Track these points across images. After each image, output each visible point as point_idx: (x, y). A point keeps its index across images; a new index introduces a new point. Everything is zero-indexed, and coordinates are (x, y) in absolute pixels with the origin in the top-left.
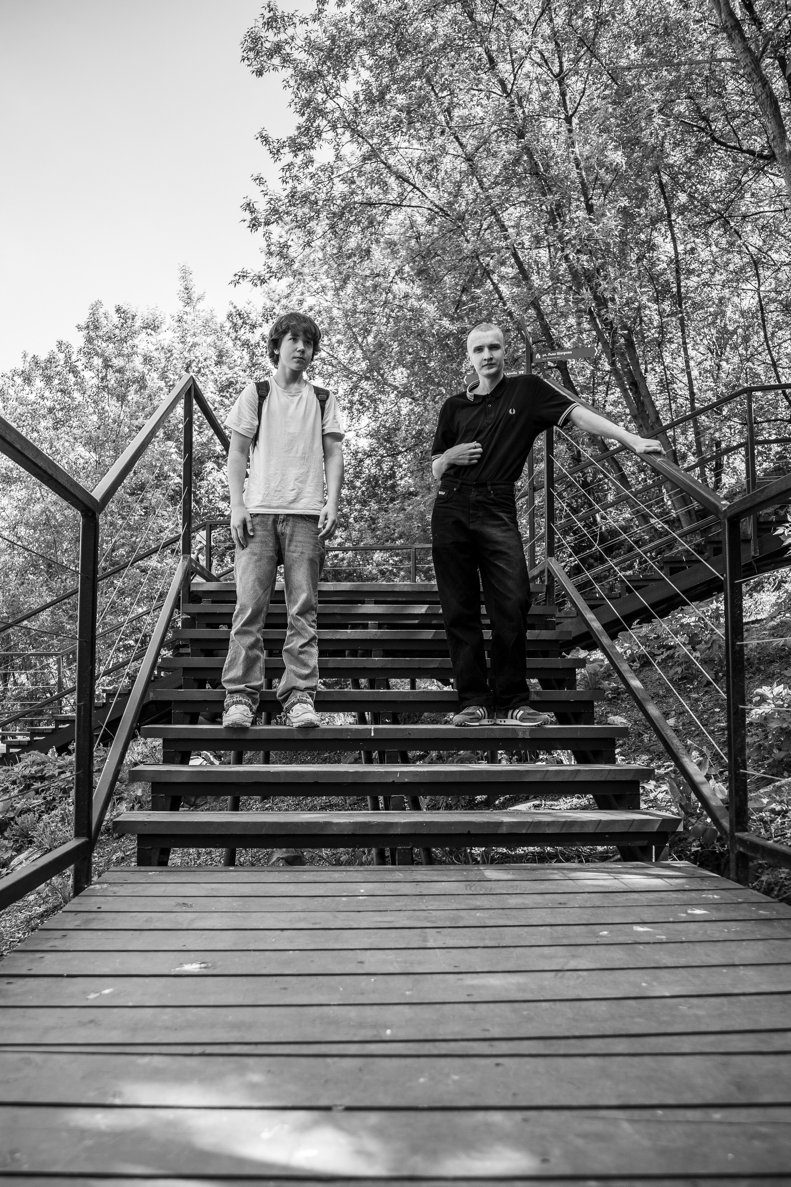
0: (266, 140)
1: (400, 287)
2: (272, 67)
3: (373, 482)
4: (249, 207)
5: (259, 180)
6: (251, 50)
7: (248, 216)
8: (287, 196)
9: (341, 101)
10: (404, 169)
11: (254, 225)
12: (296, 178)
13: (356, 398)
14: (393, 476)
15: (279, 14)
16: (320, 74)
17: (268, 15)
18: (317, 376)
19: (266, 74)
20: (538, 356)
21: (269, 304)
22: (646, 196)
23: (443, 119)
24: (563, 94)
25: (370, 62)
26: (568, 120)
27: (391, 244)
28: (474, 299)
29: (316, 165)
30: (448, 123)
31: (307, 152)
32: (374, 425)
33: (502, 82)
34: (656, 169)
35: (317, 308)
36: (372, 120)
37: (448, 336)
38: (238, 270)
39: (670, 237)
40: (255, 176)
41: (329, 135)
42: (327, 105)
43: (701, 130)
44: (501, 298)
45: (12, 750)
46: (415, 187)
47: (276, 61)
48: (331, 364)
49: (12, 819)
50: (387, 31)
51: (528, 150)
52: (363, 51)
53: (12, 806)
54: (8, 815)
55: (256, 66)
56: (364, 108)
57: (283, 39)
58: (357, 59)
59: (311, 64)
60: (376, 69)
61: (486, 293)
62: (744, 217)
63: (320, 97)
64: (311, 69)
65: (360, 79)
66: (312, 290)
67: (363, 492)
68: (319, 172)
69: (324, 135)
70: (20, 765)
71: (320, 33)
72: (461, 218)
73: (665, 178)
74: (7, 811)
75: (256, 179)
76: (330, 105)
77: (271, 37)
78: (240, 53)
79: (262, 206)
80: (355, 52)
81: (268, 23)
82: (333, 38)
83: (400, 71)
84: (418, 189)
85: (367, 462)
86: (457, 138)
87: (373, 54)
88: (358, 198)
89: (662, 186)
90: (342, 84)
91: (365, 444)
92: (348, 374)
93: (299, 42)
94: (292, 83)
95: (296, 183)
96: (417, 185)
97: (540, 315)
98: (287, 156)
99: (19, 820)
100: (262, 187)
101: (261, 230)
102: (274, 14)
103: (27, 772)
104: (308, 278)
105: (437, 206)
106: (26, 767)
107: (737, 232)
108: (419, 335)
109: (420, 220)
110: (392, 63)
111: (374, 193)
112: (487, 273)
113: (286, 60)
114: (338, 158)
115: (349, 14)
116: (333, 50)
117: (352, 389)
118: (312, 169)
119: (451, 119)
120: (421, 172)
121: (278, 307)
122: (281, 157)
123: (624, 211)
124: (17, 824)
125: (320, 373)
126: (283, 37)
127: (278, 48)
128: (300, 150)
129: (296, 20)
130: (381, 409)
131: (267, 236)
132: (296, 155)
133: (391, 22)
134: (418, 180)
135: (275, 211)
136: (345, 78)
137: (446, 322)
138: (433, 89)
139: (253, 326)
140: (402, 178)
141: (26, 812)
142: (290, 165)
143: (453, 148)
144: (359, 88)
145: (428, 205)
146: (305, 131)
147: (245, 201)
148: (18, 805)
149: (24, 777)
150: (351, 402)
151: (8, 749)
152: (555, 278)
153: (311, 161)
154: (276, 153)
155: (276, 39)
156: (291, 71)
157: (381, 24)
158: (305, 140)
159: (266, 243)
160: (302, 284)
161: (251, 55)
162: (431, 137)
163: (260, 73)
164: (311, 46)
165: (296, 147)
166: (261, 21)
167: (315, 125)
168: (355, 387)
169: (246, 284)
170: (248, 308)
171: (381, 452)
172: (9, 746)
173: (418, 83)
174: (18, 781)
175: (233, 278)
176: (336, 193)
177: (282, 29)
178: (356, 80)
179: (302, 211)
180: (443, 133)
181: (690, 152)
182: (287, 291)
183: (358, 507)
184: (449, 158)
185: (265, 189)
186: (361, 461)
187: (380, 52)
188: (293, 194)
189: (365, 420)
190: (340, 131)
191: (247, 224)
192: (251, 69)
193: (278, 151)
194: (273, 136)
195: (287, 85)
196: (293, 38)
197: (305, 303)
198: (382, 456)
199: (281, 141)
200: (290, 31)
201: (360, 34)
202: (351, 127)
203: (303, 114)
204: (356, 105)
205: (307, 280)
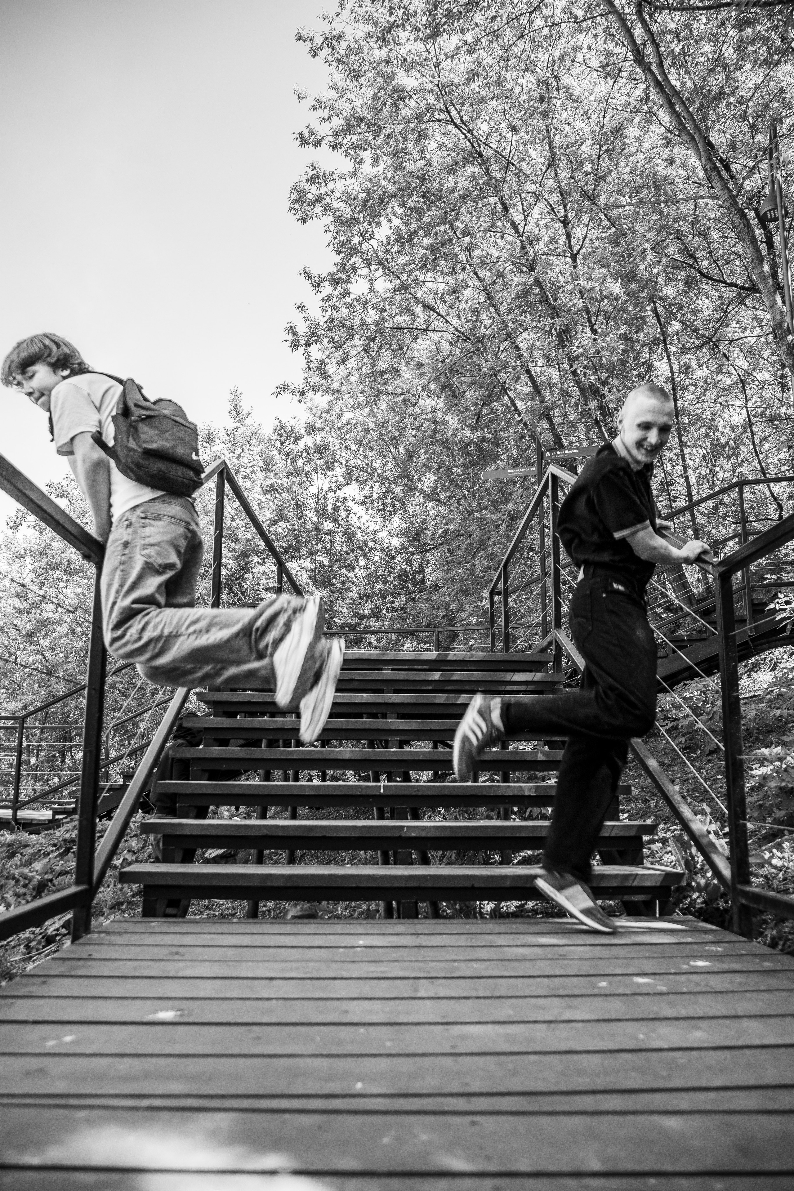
0: (308, 275)
1: (427, 403)
2: (314, 216)
3: (403, 576)
4: (291, 330)
5: (302, 308)
6: (297, 201)
7: (290, 337)
8: (326, 322)
9: (373, 242)
10: (430, 300)
11: (295, 345)
12: (334, 308)
13: (388, 501)
14: (422, 571)
15: (321, 172)
16: (356, 220)
17: (311, 173)
18: (354, 482)
19: (309, 221)
20: (548, 454)
21: (311, 419)
22: (645, 323)
23: (465, 258)
24: (569, 236)
25: (400, 211)
26: (574, 257)
27: (419, 366)
28: (492, 411)
29: (352, 296)
30: (468, 262)
31: (344, 285)
32: (405, 525)
33: (514, 226)
34: (652, 300)
35: (354, 422)
36: (403, 260)
37: (469, 444)
38: (280, 382)
39: (665, 358)
40: (298, 305)
41: (364, 271)
42: (363, 246)
43: (691, 266)
44: (516, 409)
45: (58, 817)
46: (439, 314)
47: (318, 209)
48: (366, 471)
49: (51, 881)
50: (414, 185)
51: (538, 283)
52: (393, 203)
53: (51, 869)
54: (46, 877)
55: (301, 215)
56: (395, 249)
57: (324, 192)
58: (389, 210)
59: (347, 211)
60: (406, 217)
61: (503, 405)
62: (731, 341)
63: (356, 240)
64: (349, 216)
65: (392, 225)
66: (349, 406)
67: (395, 586)
68: (355, 303)
69: (359, 272)
70: (62, 829)
71: (356, 186)
72: (481, 340)
73: (660, 310)
74: (46, 873)
75: (298, 308)
76: (365, 246)
77: (314, 191)
78: (288, 205)
79: (302, 329)
80: (388, 203)
81: (311, 179)
82: (368, 192)
83: (426, 219)
84: (442, 316)
85: (399, 558)
86: (476, 274)
87: (403, 205)
88: (390, 323)
89: (657, 316)
90: (376, 230)
91: (396, 542)
92: (382, 479)
93: (338, 194)
94: (332, 228)
95: (335, 312)
96: (442, 313)
97: (552, 427)
98: (327, 289)
99: (56, 882)
100: (304, 314)
101: (301, 350)
102: (317, 172)
103: (67, 836)
104: (346, 396)
105: (459, 332)
106: (67, 831)
107: (725, 355)
108: (444, 443)
109: (445, 345)
110: (420, 211)
111: (403, 319)
112: (504, 390)
113: (327, 209)
114: (372, 290)
115: (382, 171)
116: (368, 201)
117: (384, 493)
118: (348, 300)
119: (472, 259)
120: (445, 302)
121: (319, 422)
122: (322, 289)
123: (625, 337)
124: (54, 885)
125: (356, 479)
126: (324, 190)
127: (319, 199)
128: (337, 283)
129: (336, 177)
130: (411, 510)
131: (307, 356)
132: (335, 289)
133: (418, 178)
134: (442, 308)
135: (314, 334)
136: (379, 225)
137: (467, 432)
138: (455, 233)
139: (297, 439)
140: (428, 307)
141: (64, 874)
142: (329, 297)
143: (473, 282)
144: (389, 233)
145: (451, 329)
146: (342, 267)
147: (289, 325)
148: (57, 868)
149: (65, 840)
150: (384, 505)
151: (54, 815)
152: (565, 393)
153: (347, 293)
154: (317, 287)
155: (318, 192)
156: (331, 219)
157: (409, 179)
158: (343, 276)
159: (305, 361)
160: (341, 401)
161: (297, 206)
162: (453, 273)
163: (304, 220)
164: (348, 198)
165: (335, 281)
166: (305, 177)
167: (351, 262)
168: (388, 491)
169: (286, 396)
170: (292, 423)
171: (410, 550)
172: (56, 812)
173: (442, 228)
174: (59, 845)
175: (275, 390)
176: (369, 320)
177: (323, 184)
178: (388, 226)
179: (339, 334)
180: (464, 269)
181: (681, 286)
182: (327, 407)
183: (390, 598)
184: (469, 290)
185: (306, 315)
186: (393, 558)
187: (410, 203)
188: (331, 320)
189: (396, 521)
190: (373, 268)
191: (289, 344)
192: (297, 217)
193: (319, 285)
194: (315, 272)
195: (327, 230)
196: (333, 192)
197: (343, 418)
198: (413, 554)
199: (322, 277)
200: (331, 186)
201: (391, 188)
202: (383, 264)
203: (340, 253)
204: (389, 247)
205: (345, 398)
